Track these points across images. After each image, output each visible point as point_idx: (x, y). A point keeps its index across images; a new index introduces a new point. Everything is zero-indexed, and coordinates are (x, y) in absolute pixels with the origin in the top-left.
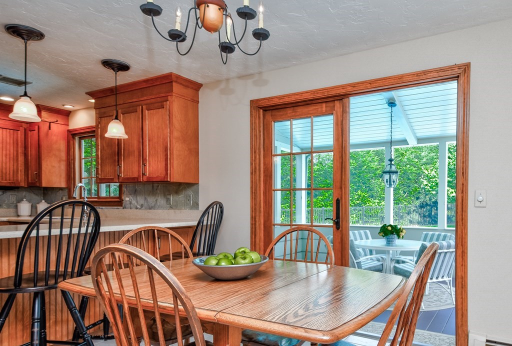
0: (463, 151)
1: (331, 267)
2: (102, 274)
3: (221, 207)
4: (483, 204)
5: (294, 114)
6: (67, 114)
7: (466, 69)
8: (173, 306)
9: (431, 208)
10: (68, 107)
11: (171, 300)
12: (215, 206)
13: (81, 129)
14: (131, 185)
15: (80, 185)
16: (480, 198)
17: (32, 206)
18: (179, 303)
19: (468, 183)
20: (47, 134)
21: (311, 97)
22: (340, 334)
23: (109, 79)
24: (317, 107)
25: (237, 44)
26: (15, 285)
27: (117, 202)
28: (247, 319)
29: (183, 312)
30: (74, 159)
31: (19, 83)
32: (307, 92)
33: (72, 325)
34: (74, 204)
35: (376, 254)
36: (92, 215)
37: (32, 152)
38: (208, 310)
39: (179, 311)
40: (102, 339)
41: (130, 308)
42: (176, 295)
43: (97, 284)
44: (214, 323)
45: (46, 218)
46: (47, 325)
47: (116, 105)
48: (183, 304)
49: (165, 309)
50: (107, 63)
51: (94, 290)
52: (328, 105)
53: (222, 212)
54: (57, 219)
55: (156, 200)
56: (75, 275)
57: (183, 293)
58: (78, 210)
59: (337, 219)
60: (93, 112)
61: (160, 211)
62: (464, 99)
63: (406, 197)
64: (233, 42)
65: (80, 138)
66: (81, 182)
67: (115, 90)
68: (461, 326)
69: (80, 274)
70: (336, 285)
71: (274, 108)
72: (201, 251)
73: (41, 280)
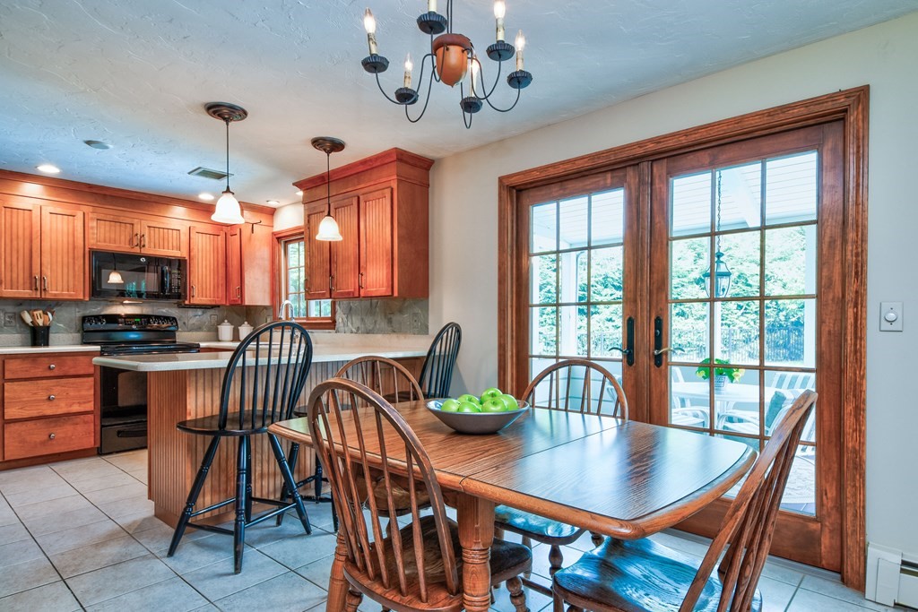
0: (857, 236)
1: (623, 423)
2: (320, 416)
3: (458, 331)
4: (895, 326)
5: (561, 192)
6: (272, 212)
7: (862, 96)
8: (406, 464)
9: (788, 333)
10: (273, 204)
11: (404, 456)
12: (450, 330)
13: (287, 231)
14: (345, 302)
15: (287, 302)
16: (891, 316)
17: (234, 329)
18: (413, 460)
19: (865, 290)
20: (250, 239)
21: (588, 164)
22: (648, 527)
23: (320, 163)
24: (597, 179)
25: (486, 98)
26: (219, 426)
27: (330, 324)
28: (505, 491)
29: (418, 473)
30: (279, 270)
31: (219, 176)
32: (582, 158)
33: (280, 481)
34: (283, 326)
35: (692, 405)
36: (303, 339)
37: (234, 262)
38: (450, 473)
39: (414, 472)
40: (314, 500)
41: (352, 463)
42: (410, 450)
43: (314, 429)
44: (458, 493)
45: (253, 345)
46: (253, 478)
47: (329, 197)
48: (420, 463)
49: (395, 468)
50: (317, 143)
51: (310, 438)
52: (615, 174)
53: (459, 338)
54: (264, 345)
55: (375, 322)
56: (284, 416)
57: (419, 448)
58: (287, 334)
59: (628, 349)
60: (301, 209)
61: (379, 336)
62: (858, 147)
63: (742, 314)
64: (481, 95)
65: (286, 242)
66: (287, 298)
67: (327, 178)
68: (852, 534)
69: (289, 417)
70: (634, 451)
71: (533, 185)
72: (433, 391)
73: (247, 421)
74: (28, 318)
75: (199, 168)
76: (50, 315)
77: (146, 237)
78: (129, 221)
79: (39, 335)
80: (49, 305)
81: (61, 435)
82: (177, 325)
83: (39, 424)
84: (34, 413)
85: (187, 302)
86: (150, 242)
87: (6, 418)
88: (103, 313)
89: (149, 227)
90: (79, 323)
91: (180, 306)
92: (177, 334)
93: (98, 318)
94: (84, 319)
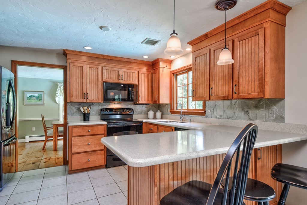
6: (171, 62)
10: (172, 57)
13: (178, 70)
17: (154, 113)
20: (162, 74)
27: (202, 113)
31: (154, 43)
37: (155, 85)
65: (176, 75)
66: (177, 100)
74: (82, 110)
75: (147, 38)
76: (89, 108)
77: (123, 76)
78: (117, 69)
79: (86, 117)
80: (90, 104)
81: (92, 160)
82: (133, 112)
83: (85, 154)
84: (83, 150)
85: (137, 103)
86: (124, 78)
87: (73, 152)
88: (108, 108)
89: (124, 72)
90: (100, 111)
91: (135, 104)
92: (133, 115)
93: (106, 109)
94: (101, 110)
